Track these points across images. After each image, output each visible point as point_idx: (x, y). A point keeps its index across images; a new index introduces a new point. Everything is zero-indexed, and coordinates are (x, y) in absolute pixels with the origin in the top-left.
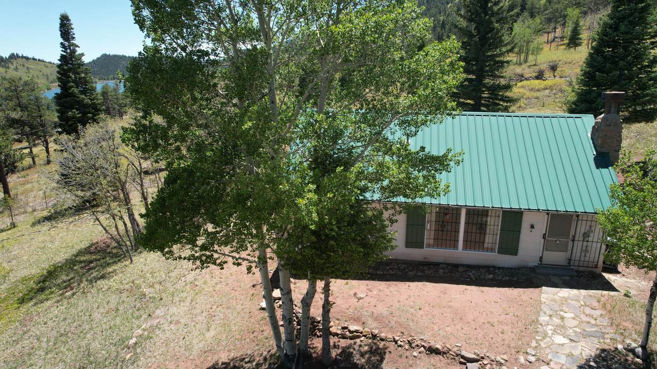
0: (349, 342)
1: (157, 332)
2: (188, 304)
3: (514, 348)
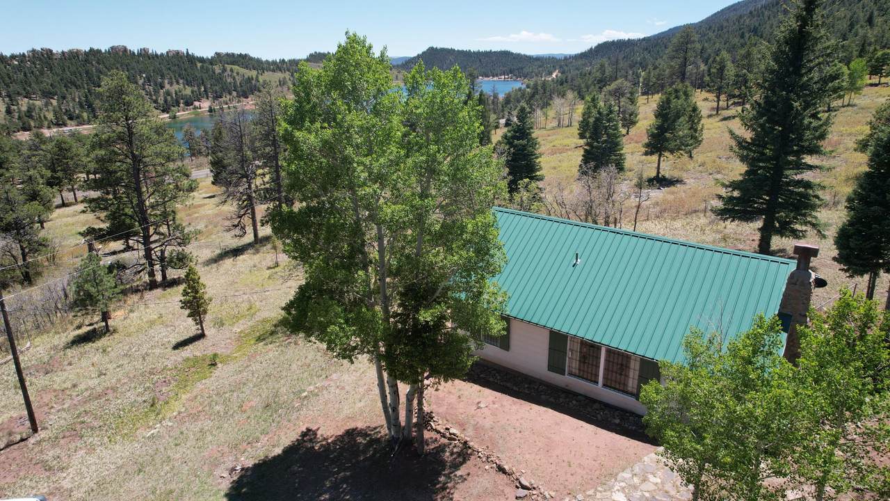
0: (446, 441)
1: (325, 392)
2: (358, 375)
3: (569, 489)
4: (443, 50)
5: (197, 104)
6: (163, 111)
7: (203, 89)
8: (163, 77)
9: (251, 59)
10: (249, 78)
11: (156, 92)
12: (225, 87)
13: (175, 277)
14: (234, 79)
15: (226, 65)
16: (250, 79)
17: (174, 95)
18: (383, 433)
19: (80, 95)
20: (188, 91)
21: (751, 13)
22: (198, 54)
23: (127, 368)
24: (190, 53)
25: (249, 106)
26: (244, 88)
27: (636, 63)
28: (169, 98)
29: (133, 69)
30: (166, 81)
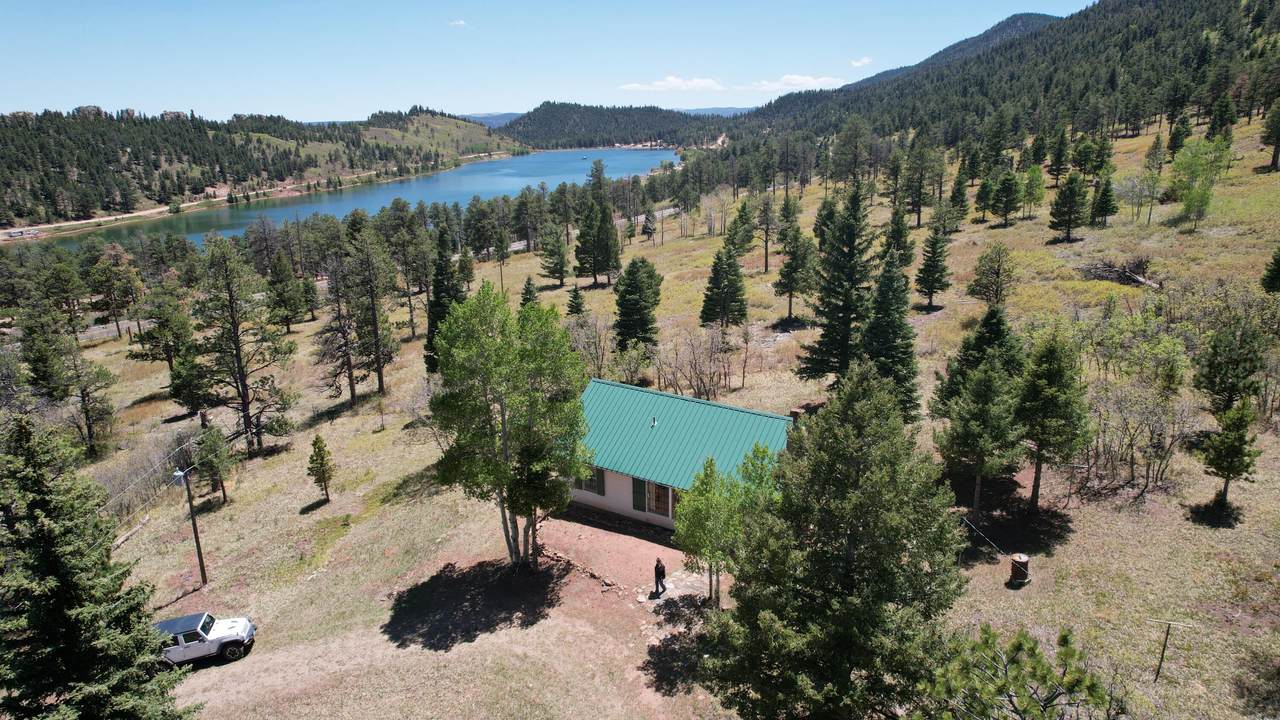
1: (455, 538)
4: (563, 106)
5: (210, 190)
6: (160, 202)
7: (218, 169)
8: (157, 152)
9: (287, 123)
10: (285, 151)
11: (148, 175)
12: (250, 166)
13: (272, 445)
14: (263, 153)
15: (251, 133)
16: (286, 154)
17: (175, 178)
18: (506, 563)
19: (33, 179)
20: (196, 172)
21: (979, 57)
22: (208, 117)
23: (263, 532)
24: (196, 116)
25: (286, 193)
26: (278, 166)
27: (830, 125)
28: (168, 182)
29: (112, 140)
30: (163, 158)
